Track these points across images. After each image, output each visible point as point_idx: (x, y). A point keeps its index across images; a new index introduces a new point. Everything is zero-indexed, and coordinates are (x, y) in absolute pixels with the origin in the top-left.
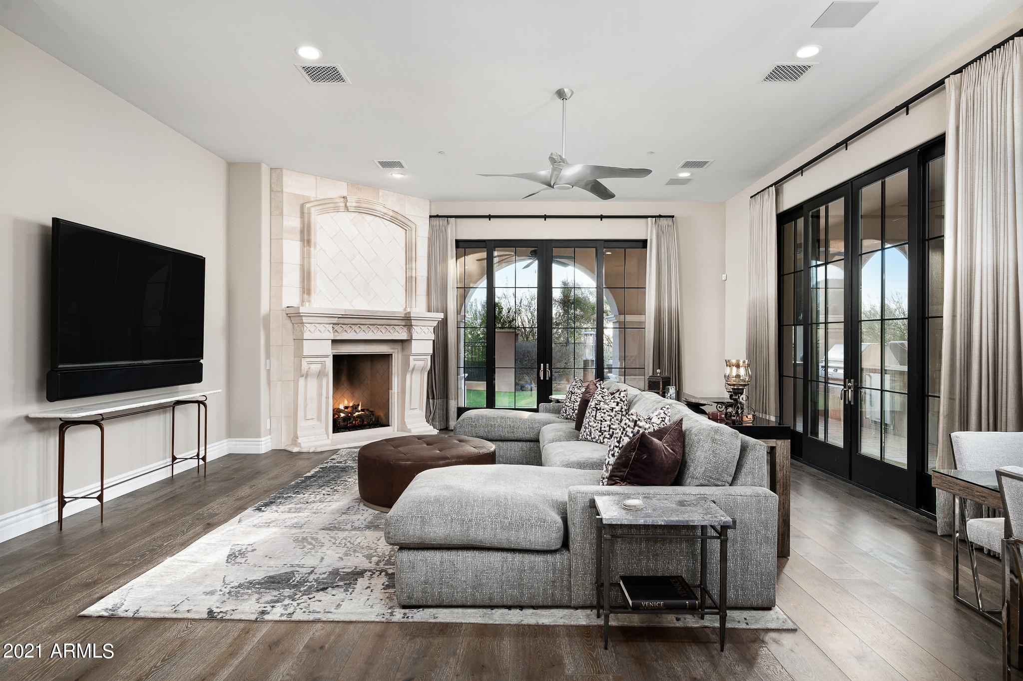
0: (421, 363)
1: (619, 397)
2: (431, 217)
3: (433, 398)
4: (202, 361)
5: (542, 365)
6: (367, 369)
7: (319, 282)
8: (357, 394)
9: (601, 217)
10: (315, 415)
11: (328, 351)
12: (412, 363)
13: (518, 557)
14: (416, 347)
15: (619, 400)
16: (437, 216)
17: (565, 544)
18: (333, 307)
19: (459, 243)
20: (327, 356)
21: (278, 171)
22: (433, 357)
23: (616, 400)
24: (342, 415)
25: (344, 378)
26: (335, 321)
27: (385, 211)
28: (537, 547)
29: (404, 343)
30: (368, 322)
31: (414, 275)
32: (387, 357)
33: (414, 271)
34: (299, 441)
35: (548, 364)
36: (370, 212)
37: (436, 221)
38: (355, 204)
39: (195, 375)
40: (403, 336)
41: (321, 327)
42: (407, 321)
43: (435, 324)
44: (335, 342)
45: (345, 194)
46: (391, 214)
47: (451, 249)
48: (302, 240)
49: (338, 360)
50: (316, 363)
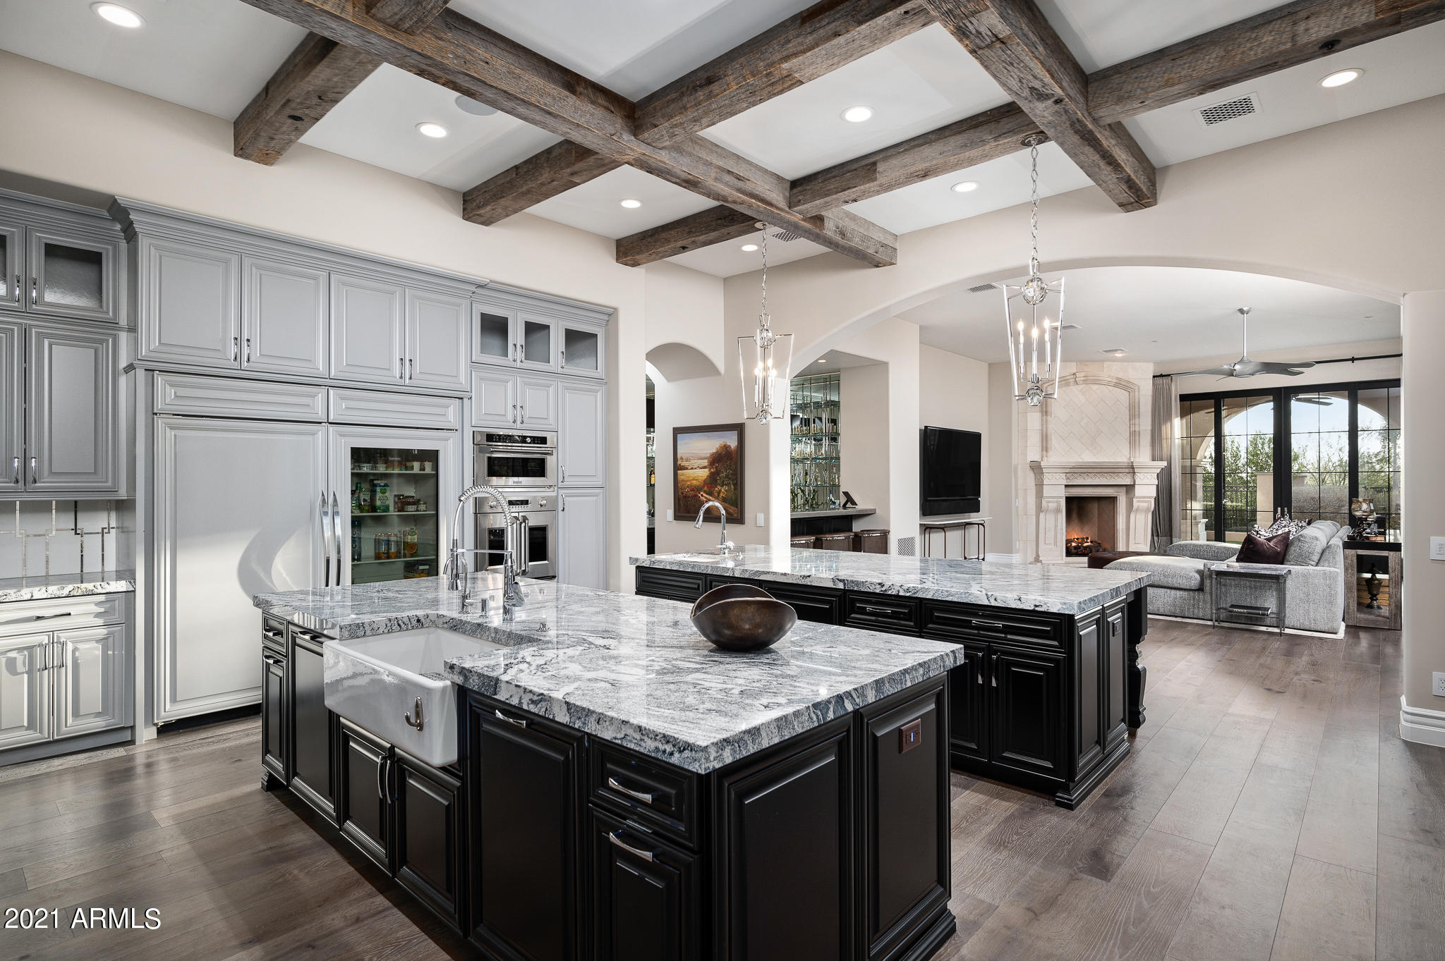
0: (1145, 505)
2: (1154, 377)
3: (1158, 536)
4: (979, 498)
5: (1279, 509)
6: (1094, 507)
7: (1054, 442)
8: (1086, 528)
9: (1353, 360)
10: (1052, 542)
11: (1062, 493)
12: (1136, 504)
13: (1173, 592)
14: (1138, 491)
16: (1161, 376)
17: (1201, 589)
18: (1067, 460)
19: (1183, 398)
20: (1061, 497)
22: (1157, 500)
24: (1074, 544)
25: (1074, 515)
26: (1067, 471)
27: (1109, 380)
28: (1183, 587)
29: (1130, 488)
30: (1095, 471)
31: (1137, 429)
32: (1113, 500)
33: (1137, 426)
34: (1041, 559)
35: (1286, 509)
36: (1097, 382)
37: (1159, 380)
38: (1083, 379)
39: (975, 508)
40: (1128, 481)
41: (1057, 476)
42: (1132, 469)
43: (1158, 471)
44: (1066, 486)
45: (1074, 371)
46: (1115, 381)
47: (1176, 405)
48: (1042, 412)
49: (1069, 500)
50: (1053, 502)
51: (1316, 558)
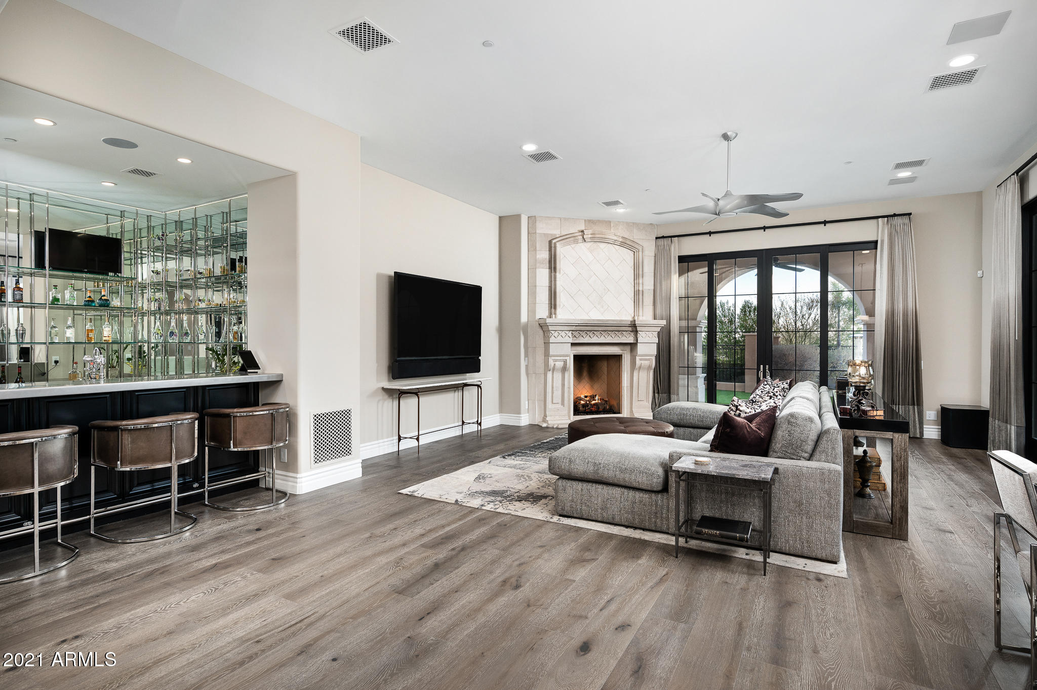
0: (647, 363)
1: (772, 392)
2: (657, 238)
3: (658, 393)
4: (480, 358)
5: (762, 366)
6: (604, 366)
7: (561, 299)
8: (596, 386)
9: (825, 223)
10: (560, 401)
11: (571, 352)
12: (638, 362)
14: (641, 349)
15: (772, 394)
16: (663, 237)
17: (665, 489)
18: (574, 318)
19: (682, 259)
20: (567, 356)
21: (533, 218)
22: (658, 357)
23: (769, 395)
24: (582, 402)
25: (585, 374)
26: (573, 328)
27: (615, 238)
29: (633, 346)
30: (600, 329)
31: (641, 289)
32: (618, 358)
33: (641, 285)
34: (547, 419)
35: (767, 366)
36: (603, 240)
37: (661, 241)
38: (590, 236)
39: (476, 368)
40: (631, 340)
41: (563, 334)
42: (634, 328)
43: (659, 329)
44: (573, 344)
45: (583, 228)
46: (621, 240)
47: (675, 265)
48: (550, 268)
49: (578, 359)
50: (560, 360)
51: (809, 448)
